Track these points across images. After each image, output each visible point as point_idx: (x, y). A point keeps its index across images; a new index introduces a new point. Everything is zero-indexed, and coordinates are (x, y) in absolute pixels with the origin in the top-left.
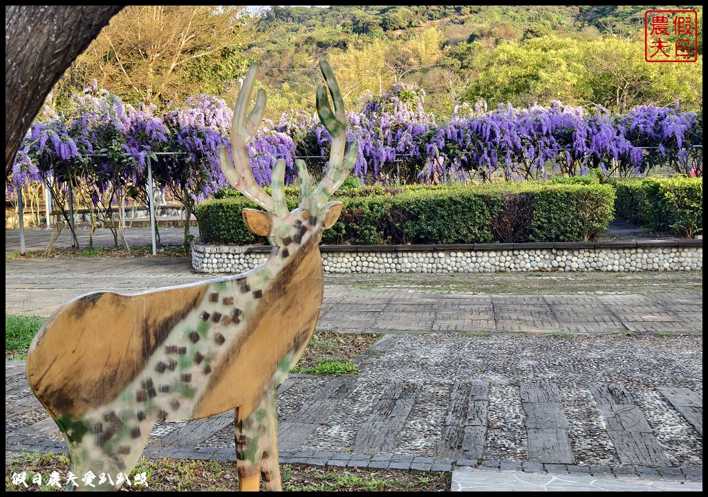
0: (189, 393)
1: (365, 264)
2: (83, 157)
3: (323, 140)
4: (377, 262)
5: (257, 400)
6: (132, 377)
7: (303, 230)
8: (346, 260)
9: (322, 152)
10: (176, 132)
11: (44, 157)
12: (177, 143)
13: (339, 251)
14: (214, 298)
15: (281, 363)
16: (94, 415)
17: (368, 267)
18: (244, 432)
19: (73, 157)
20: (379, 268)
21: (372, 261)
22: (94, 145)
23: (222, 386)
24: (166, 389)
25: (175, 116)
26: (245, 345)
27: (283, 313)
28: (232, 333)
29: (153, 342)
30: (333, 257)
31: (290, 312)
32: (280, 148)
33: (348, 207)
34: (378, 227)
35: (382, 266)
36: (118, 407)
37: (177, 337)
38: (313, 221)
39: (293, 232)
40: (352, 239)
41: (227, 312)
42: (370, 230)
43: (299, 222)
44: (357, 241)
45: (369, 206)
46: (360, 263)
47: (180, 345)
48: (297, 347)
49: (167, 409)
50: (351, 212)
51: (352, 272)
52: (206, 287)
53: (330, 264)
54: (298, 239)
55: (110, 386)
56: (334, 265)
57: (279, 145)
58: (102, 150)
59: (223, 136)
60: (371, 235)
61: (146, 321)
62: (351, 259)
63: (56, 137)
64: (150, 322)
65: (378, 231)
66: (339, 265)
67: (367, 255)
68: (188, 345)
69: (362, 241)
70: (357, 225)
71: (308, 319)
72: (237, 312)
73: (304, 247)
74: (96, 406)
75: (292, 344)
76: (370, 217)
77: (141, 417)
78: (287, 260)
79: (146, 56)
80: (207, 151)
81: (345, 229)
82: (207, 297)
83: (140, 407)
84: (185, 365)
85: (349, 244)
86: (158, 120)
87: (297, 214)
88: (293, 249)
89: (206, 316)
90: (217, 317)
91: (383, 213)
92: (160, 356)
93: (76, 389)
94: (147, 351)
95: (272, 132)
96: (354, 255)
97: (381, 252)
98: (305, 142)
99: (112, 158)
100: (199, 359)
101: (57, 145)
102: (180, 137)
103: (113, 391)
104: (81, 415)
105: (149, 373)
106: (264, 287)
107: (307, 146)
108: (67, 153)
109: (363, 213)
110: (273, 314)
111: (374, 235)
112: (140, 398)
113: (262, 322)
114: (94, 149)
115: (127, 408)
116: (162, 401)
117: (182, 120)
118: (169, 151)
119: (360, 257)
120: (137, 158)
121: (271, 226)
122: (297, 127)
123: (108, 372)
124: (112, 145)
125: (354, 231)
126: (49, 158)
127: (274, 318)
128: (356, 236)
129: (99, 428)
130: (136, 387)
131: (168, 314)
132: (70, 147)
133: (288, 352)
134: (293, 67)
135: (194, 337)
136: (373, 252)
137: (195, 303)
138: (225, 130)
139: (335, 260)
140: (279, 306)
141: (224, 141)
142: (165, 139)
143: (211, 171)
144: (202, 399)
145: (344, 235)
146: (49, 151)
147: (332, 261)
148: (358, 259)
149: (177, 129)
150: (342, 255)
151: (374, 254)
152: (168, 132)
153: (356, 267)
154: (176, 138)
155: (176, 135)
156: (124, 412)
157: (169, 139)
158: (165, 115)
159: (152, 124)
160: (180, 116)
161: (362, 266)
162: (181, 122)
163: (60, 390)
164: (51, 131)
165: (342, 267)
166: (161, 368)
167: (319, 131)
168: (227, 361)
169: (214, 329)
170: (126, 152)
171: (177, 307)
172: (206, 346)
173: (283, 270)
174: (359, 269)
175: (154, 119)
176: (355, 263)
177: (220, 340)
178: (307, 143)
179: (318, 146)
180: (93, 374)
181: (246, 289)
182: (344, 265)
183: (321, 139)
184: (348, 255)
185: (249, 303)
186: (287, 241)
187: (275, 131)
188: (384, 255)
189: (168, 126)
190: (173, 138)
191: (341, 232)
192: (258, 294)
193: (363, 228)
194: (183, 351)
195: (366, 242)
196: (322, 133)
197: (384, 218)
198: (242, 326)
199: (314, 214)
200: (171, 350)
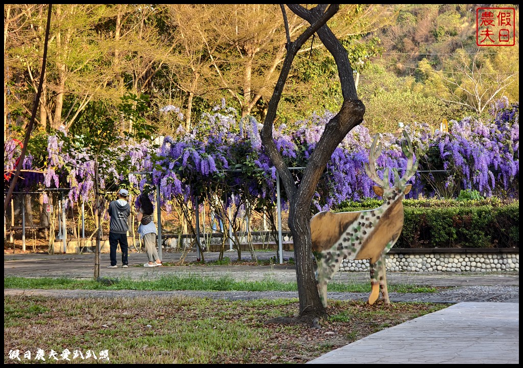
0: (354, 250)
1: (474, 264)
2: (220, 172)
3: (445, 154)
4: (484, 262)
5: (378, 258)
6: (336, 241)
7: (396, 195)
8: (456, 261)
9: (446, 166)
10: (304, 149)
11: (186, 172)
12: (305, 159)
13: (450, 253)
14: (363, 217)
15: (387, 245)
16: (324, 252)
17: (476, 267)
18: (373, 268)
19: (211, 171)
20: (486, 268)
21: (479, 262)
22: (228, 161)
23: (365, 250)
24: (346, 247)
25: (302, 133)
26: (374, 236)
27: (388, 226)
28: (369, 231)
29: (342, 230)
30: (445, 258)
31: (390, 226)
32: (401, 162)
33: (459, 214)
34: (486, 232)
35: (488, 266)
36: (331, 251)
37: (350, 230)
38: (400, 191)
39: (391, 195)
40: (463, 243)
41: (367, 223)
42: (478, 234)
43: (394, 191)
44: (467, 244)
45: (478, 213)
46: (469, 263)
47: (351, 233)
48: (393, 240)
49: (347, 254)
50: (461, 219)
51: (462, 271)
52: (360, 213)
53: (442, 264)
54: (394, 198)
55: (329, 243)
56: (446, 265)
57: (400, 159)
58: (237, 166)
59: (346, 152)
60: (480, 239)
61: (340, 223)
62: (461, 260)
63: (196, 154)
64: (341, 223)
65: (486, 235)
66: (450, 265)
67: (475, 256)
68: (353, 233)
69: (471, 244)
70: (467, 230)
71: (398, 229)
72: (371, 223)
73: (396, 201)
74: (325, 249)
75: (391, 238)
76: (478, 222)
77: (339, 255)
78: (389, 206)
79: (244, 52)
80: (332, 166)
81: (456, 233)
82: (360, 217)
83: (338, 252)
84: (353, 240)
85: (460, 248)
86: (287, 138)
87: (393, 188)
88: (392, 201)
89: (360, 223)
90: (363, 224)
91: (490, 219)
92: (344, 236)
93: (319, 242)
94: (341, 233)
95: (393, 145)
96: (464, 256)
97: (488, 253)
98: (428, 156)
99: (246, 173)
100: (357, 238)
101: (197, 161)
102: (307, 153)
103: (330, 245)
104: (321, 251)
105: (341, 241)
106: (381, 215)
107: (430, 160)
108: (206, 168)
109: (472, 220)
110: (384, 225)
111: (482, 239)
112: (338, 249)
113: (380, 228)
114: (229, 165)
115: (334, 251)
116: (345, 251)
117: (309, 137)
118: (298, 166)
119: (469, 258)
120: (269, 173)
121: (383, 192)
122: (419, 141)
123: (329, 238)
124: (246, 161)
125: (464, 235)
126: (190, 174)
127: (384, 227)
128: (466, 240)
129: (326, 257)
130: (336, 245)
131: (347, 221)
132: (209, 164)
133: (390, 241)
134: (436, 36)
135: (356, 231)
136: (480, 253)
137: (356, 219)
138: (348, 146)
139: (446, 260)
140: (386, 223)
141: (347, 156)
142: (294, 155)
143: (335, 184)
144: (358, 253)
145: (456, 240)
146: (190, 166)
147: (444, 262)
148: (467, 259)
149: (304, 146)
150: (453, 256)
151: (481, 256)
152: (296, 148)
153: (465, 266)
154: (303, 154)
155: (303, 151)
156: (333, 253)
157: (297, 155)
158: (293, 133)
159: (283, 142)
160: (307, 134)
161: (471, 266)
162: (308, 139)
163: (315, 242)
164: (192, 149)
165: (452, 267)
166: (345, 240)
167: (442, 144)
168: (368, 240)
169: (363, 229)
170: (259, 167)
171: (350, 219)
172: (359, 234)
173: (388, 209)
174: (468, 268)
175: (284, 137)
176: (464, 263)
177: (365, 233)
178: (430, 157)
179: (441, 159)
180: (324, 238)
181: (374, 215)
182: (454, 265)
183: (444, 152)
184: (458, 257)
185: (375, 221)
186: (389, 199)
187: (396, 145)
188: (490, 257)
189: (296, 142)
190: (301, 154)
191: (452, 237)
192: (378, 218)
193: (472, 233)
194: (352, 235)
195: (475, 246)
196: (445, 147)
197: (490, 224)
198: (373, 228)
199: (400, 188)
200: (348, 234)
